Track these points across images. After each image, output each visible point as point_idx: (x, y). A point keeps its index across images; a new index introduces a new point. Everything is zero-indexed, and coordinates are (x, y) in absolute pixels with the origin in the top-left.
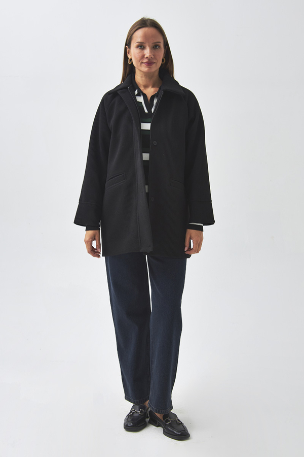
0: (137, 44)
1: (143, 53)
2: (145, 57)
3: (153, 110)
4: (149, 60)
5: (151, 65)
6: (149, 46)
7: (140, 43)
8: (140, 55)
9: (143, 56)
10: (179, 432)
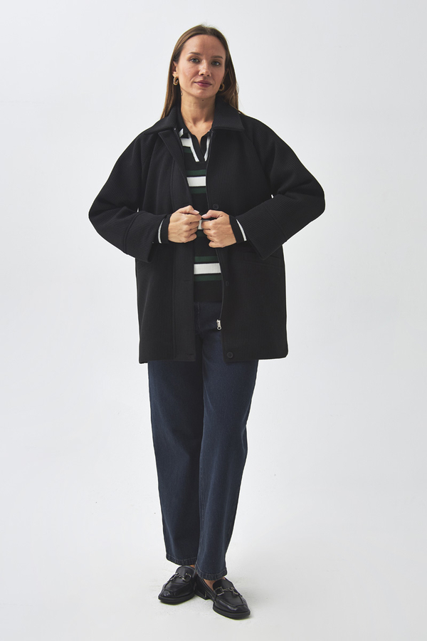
0: (191, 54)
1: (197, 68)
2: (200, 73)
3: (206, 157)
4: (205, 78)
5: (206, 87)
6: (207, 59)
7: (195, 53)
8: (193, 71)
9: (196, 73)
10: (234, 607)
